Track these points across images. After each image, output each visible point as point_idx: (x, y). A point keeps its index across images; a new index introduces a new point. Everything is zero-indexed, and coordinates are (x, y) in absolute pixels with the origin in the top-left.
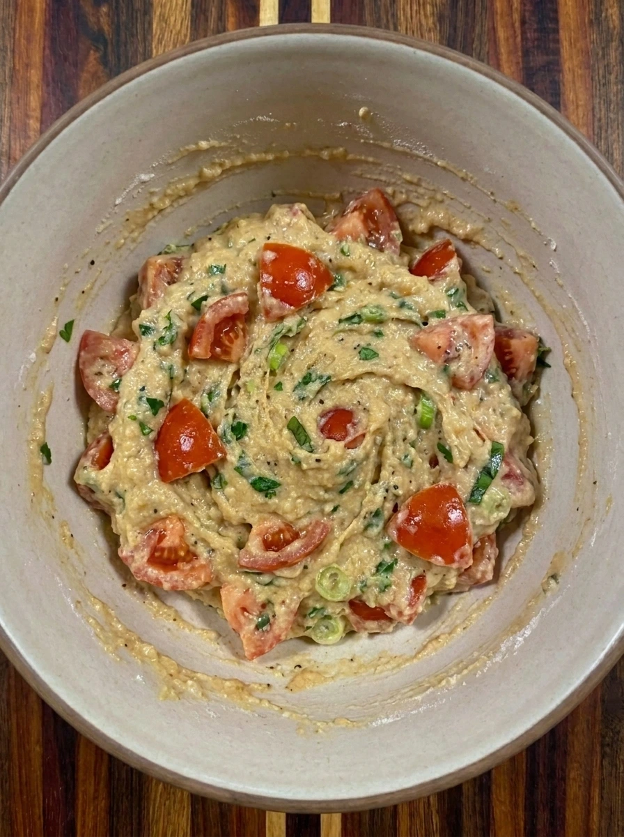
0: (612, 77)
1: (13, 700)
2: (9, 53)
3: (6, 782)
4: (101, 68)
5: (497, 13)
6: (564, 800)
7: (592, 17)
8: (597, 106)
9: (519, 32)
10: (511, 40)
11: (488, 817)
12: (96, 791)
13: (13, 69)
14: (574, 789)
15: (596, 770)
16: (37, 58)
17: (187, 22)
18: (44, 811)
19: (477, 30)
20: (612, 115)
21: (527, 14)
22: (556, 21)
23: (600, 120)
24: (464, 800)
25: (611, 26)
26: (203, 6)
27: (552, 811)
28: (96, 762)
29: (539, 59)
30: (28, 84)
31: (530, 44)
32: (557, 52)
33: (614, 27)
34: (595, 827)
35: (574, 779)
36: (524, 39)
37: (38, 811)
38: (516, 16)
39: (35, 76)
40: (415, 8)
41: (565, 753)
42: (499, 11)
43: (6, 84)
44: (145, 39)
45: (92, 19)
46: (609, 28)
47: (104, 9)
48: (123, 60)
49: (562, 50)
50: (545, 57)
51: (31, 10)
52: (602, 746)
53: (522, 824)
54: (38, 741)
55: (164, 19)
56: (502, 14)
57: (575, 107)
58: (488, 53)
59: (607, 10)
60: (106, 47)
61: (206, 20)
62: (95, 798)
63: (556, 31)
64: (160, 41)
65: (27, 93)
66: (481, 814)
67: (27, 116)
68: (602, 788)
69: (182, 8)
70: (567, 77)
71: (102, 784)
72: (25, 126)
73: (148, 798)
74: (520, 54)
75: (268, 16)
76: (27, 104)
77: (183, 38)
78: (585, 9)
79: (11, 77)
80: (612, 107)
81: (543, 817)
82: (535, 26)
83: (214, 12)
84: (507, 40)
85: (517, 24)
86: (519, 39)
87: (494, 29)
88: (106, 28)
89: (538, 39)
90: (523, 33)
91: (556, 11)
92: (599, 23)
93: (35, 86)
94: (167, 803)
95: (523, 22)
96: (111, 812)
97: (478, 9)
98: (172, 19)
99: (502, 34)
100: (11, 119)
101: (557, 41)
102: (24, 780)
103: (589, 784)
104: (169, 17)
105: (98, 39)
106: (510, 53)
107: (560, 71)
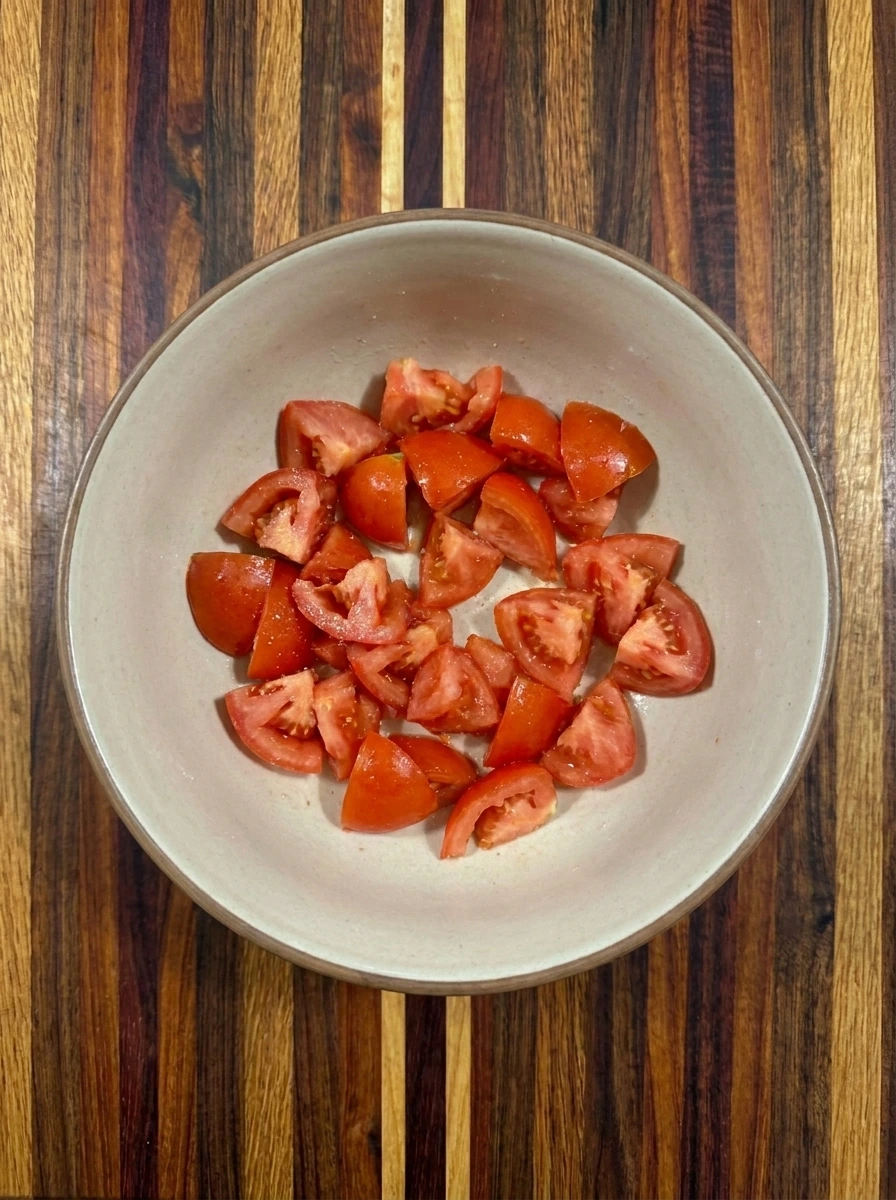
0: (796, 231)
1: (84, 915)
2: (83, 205)
3: (76, 1012)
4: (194, 223)
5: (662, 153)
6: (731, 1035)
7: (775, 157)
8: (777, 265)
9: (687, 177)
10: (678, 186)
11: (643, 1054)
12: (182, 1022)
13: (89, 224)
14: (743, 1023)
15: (769, 1000)
16: (116, 212)
17: (296, 168)
18: (121, 1047)
19: (639, 175)
20: (795, 276)
21: (697, 156)
22: (732, 162)
23: (780, 280)
24: (615, 1032)
25: (797, 166)
26: (314, 149)
27: (717, 1048)
28: (182, 987)
29: (712, 209)
30: (107, 241)
31: (700, 190)
32: (732, 200)
33: (801, 169)
34: (767, 1067)
35: (743, 1010)
36: (693, 183)
37: (115, 1045)
38: (684, 158)
39: (115, 232)
40: (565, 148)
41: (733, 979)
42: (664, 153)
43: (81, 242)
44: (245, 186)
45: (181, 163)
46: (794, 170)
47: (196, 151)
48: (219, 214)
49: (738, 199)
50: (718, 207)
51: (110, 152)
52: (777, 971)
53: (682, 1062)
54: (114, 964)
55: (268, 165)
56: (667, 155)
57: (751, 266)
58: (650, 203)
59: (792, 146)
60: (199, 198)
61: (318, 166)
62: (181, 1031)
63: (732, 175)
64: (264, 189)
65: (105, 252)
66: (634, 1050)
67: (106, 281)
68: (775, 1020)
69: (289, 150)
70: (743, 230)
71: (190, 1015)
72: (104, 293)
73: (243, 1034)
74: (688, 203)
75: (392, 160)
76: (106, 267)
77: (291, 187)
78: (766, 146)
79: (87, 233)
80: (796, 265)
81: (706, 1052)
82: (706, 168)
83: (327, 155)
84: (673, 186)
85: (686, 170)
86: (687, 185)
87: (658, 175)
88: (199, 175)
89: (711, 186)
90: (692, 175)
91: (731, 150)
92: (782, 165)
93: (115, 244)
94: (266, 1036)
95: (692, 165)
96: (200, 1047)
97: (640, 149)
98: (278, 163)
99: (666, 178)
100: (87, 284)
101: (732, 187)
102: (97, 1011)
103: (760, 1016)
104: (274, 162)
105: (191, 187)
106: (676, 202)
107: (735, 224)
